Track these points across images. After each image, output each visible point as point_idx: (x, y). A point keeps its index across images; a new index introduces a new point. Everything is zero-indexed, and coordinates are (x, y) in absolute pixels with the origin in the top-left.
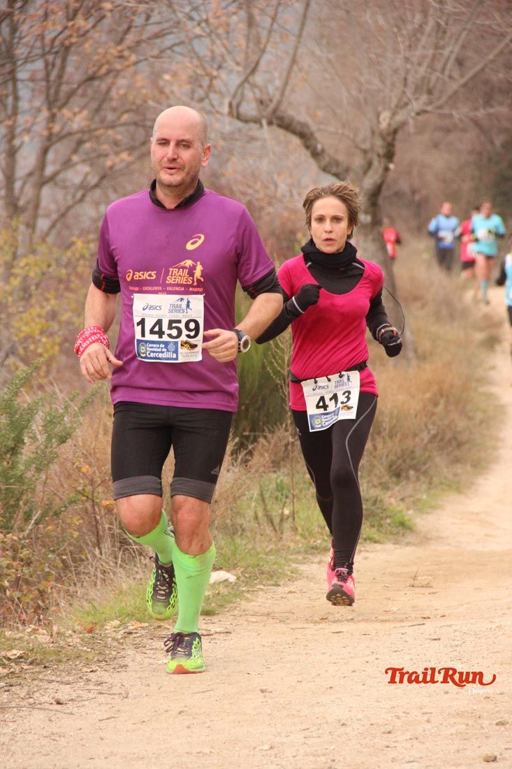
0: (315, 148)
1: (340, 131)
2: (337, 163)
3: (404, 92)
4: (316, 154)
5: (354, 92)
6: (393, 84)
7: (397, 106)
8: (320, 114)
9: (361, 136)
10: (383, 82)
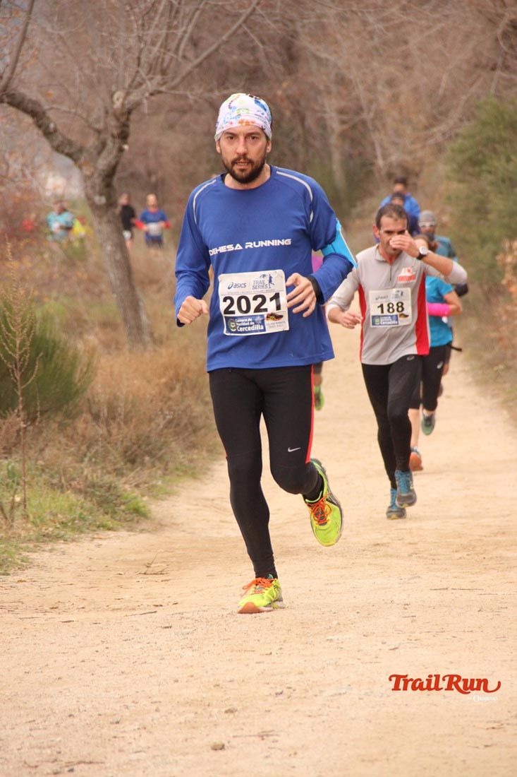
0: (48, 127)
1: (73, 110)
2: (70, 143)
3: (138, 72)
4: (48, 134)
5: (88, 72)
6: (126, 64)
7: (130, 86)
8: (53, 92)
9: (94, 116)
10: (116, 61)
